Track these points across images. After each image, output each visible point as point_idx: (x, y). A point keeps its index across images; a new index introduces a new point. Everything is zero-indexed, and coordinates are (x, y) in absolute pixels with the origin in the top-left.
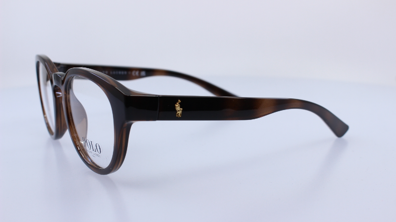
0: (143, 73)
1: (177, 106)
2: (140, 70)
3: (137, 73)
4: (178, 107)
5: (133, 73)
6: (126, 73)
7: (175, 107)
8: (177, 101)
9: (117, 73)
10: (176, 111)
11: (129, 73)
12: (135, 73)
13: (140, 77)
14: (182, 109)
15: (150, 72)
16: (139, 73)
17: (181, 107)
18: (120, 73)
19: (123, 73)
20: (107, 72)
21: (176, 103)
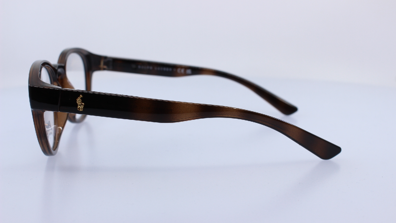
0: (189, 71)
2: (186, 68)
3: (183, 71)
5: (179, 70)
6: (170, 69)
7: (76, 101)
8: (79, 96)
9: (162, 69)
11: (175, 70)
12: (180, 71)
13: (185, 74)
15: (196, 71)
16: (185, 71)
18: (165, 69)
19: (167, 69)
20: (151, 68)
21: (77, 98)
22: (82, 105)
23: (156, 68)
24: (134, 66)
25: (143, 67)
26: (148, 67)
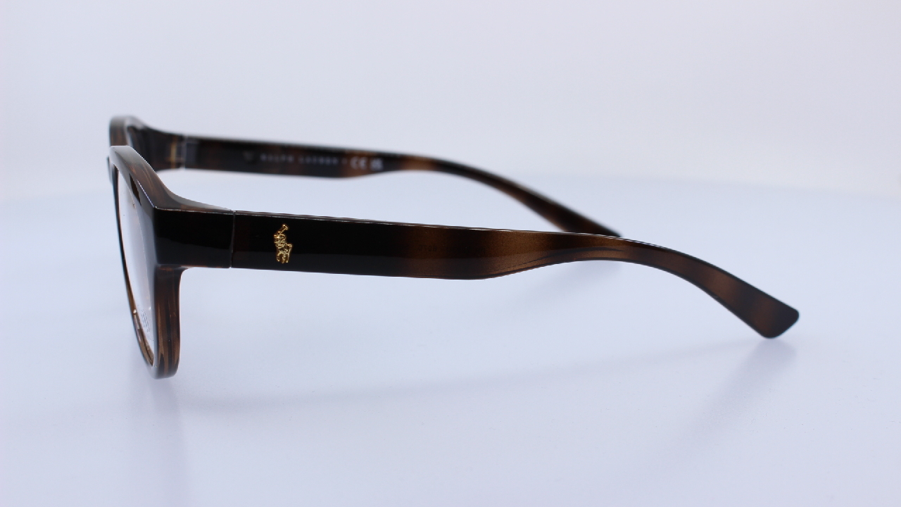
0: (377, 164)
1: (278, 237)
2: (370, 156)
3: (363, 163)
4: (280, 239)
5: (354, 162)
6: (335, 161)
7: (273, 240)
8: (280, 228)
9: (315, 160)
10: (275, 250)
11: (344, 161)
12: (357, 163)
13: (369, 171)
14: (290, 245)
15: (393, 162)
16: (368, 164)
17: (288, 241)
18: (322, 160)
19: (328, 161)
20: (291, 159)
21: (275, 232)
22: (288, 248)
23: (301, 160)
24: (248, 156)
25: (271, 158)
26: (283, 158)
